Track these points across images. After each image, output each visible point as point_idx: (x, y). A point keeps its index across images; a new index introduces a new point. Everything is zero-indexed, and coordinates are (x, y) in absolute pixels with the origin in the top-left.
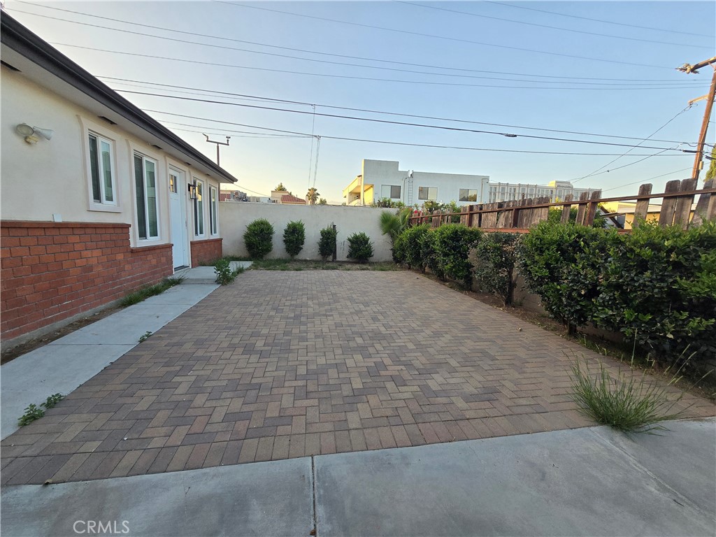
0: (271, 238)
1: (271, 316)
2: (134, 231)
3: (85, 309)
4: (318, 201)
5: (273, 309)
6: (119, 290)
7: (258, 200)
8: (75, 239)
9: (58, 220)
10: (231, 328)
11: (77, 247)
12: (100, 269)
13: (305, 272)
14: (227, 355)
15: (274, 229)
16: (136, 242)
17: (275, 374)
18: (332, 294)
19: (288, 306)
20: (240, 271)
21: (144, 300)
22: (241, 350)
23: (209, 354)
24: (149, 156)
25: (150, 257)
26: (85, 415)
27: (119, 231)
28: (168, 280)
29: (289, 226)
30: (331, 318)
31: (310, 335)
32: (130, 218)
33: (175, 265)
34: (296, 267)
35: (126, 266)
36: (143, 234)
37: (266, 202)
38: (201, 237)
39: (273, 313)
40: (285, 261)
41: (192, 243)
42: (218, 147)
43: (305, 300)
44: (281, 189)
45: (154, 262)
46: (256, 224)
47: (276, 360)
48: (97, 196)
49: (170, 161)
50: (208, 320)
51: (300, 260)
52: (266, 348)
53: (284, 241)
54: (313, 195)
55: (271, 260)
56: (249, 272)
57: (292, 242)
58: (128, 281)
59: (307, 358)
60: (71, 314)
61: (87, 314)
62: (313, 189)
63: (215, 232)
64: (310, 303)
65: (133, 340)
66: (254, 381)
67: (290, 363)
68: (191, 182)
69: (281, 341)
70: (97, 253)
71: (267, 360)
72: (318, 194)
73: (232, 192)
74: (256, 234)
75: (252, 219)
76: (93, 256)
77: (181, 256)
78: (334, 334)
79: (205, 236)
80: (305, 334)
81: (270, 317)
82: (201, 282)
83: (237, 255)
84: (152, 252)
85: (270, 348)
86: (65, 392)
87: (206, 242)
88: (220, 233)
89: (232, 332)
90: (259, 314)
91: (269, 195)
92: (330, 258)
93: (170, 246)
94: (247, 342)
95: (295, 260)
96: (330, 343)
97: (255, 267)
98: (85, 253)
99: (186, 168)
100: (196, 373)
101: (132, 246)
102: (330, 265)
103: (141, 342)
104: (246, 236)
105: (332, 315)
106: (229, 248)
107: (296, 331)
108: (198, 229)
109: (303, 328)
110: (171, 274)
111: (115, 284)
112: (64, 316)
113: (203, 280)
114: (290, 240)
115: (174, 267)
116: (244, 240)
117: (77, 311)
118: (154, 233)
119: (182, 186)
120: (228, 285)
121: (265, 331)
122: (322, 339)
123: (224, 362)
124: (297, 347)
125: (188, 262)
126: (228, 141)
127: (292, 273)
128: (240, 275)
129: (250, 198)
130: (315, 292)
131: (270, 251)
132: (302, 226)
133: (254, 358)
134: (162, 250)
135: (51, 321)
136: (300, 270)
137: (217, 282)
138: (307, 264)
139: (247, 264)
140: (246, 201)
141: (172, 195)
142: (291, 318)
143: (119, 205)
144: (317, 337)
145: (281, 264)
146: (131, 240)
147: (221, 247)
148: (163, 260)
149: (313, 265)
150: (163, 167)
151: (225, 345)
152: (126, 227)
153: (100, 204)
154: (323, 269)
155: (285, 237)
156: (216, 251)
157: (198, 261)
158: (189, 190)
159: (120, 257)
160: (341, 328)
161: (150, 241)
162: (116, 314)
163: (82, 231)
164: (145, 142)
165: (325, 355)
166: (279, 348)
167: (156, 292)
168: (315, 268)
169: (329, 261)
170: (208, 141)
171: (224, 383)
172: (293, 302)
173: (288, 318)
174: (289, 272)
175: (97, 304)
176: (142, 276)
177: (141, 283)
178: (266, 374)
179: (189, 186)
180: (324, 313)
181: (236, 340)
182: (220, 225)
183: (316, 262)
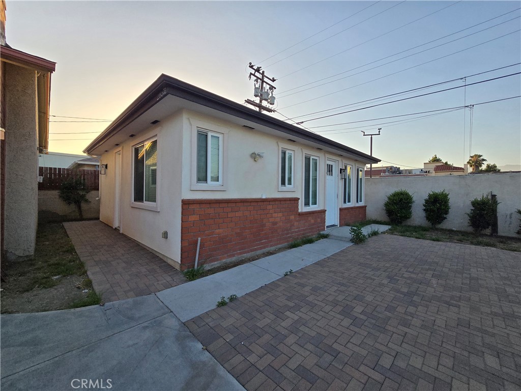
0: (411, 206)
1: (383, 285)
2: (301, 202)
3: (271, 246)
4: (484, 167)
5: (389, 277)
6: (290, 237)
7: (410, 171)
8: (270, 207)
9: (264, 197)
10: (343, 285)
11: (271, 211)
12: (281, 224)
13: (444, 244)
14: (328, 308)
15: (414, 199)
16: (302, 208)
17: (357, 349)
18: (471, 279)
19: (405, 278)
20: (375, 234)
21: (301, 246)
22: (340, 309)
23: (316, 302)
24: (314, 155)
25: (310, 218)
26: (238, 314)
27: (293, 202)
28: (320, 234)
29: (430, 196)
30: (456, 310)
31: (416, 322)
32: (300, 194)
33: (327, 224)
34: (434, 237)
35: (295, 223)
36: (307, 204)
37: (419, 173)
38: (348, 205)
39: (385, 282)
40: (424, 229)
41: (341, 210)
42: (371, 138)
43: (429, 275)
44: (436, 160)
45: (312, 221)
46: (396, 195)
47: (366, 334)
48: (283, 183)
49: (328, 156)
50: (330, 272)
51: (442, 229)
52: (362, 317)
53: (424, 210)
54: (476, 162)
55: (409, 226)
56: (383, 235)
57: (433, 211)
58: (296, 232)
59: (399, 349)
60: (264, 248)
61: (272, 249)
62: (476, 155)
63: (361, 201)
64: (434, 281)
65: (282, 272)
66: (335, 346)
67: (377, 345)
68: (342, 167)
69: (380, 315)
70: (280, 215)
71: (357, 330)
72: (484, 160)
73: (387, 167)
74: (395, 203)
75: (392, 190)
76: (278, 216)
77: (332, 218)
78: (450, 333)
79: (353, 204)
80: (410, 318)
81: (381, 285)
82: (340, 239)
83: (379, 219)
84: (311, 215)
85: (365, 318)
86: (239, 294)
87: (352, 208)
88: (366, 201)
89: (342, 288)
90: (371, 279)
91: (422, 167)
92: (488, 231)
93: (324, 211)
94: (349, 303)
95: (437, 229)
96: (440, 343)
97: (391, 232)
98: (274, 215)
99: (339, 159)
100: (300, 314)
101: (300, 211)
102: (485, 240)
103: (285, 275)
104: (386, 205)
105: (459, 307)
106: (371, 213)
107: (401, 309)
108: (347, 199)
109: (411, 309)
110: (324, 230)
111: (288, 234)
112: (261, 248)
113: (342, 237)
114: (431, 209)
115: (326, 225)
116: (385, 208)
117: (267, 246)
118: (315, 203)
119: (335, 171)
120: (360, 245)
121: (369, 298)
122: (429, 333)
123: (322, 314)
124: (395, 330)
125: (337, 222)
126: (379, 131)
127: (427, 243)
128: (374, 238)
129: (402, 171)
130: (447, 270)
131: (409, 218)
132: (446, 196)
133: (347, 322)
134: (318, 214)
135: (256, 250)
136: (438, 240)
137: (352, 240)
138: (452, 235)
139: (383, 228)
140: (400, 173)
141: (328, 177)
142: (402, 293)
143: (294, 187)
144: (423, 327)
145: (419, 232)
146: (300, 207)
147: (366, 212)
148: (319, 220)
149: (460, 237)
150: (322, 160)
151: (330, 298)
152: (296, 200)
153: (284, 187)
154: (472, 243)
155: (424, 206)
156: (361, 216)
157: (344, 222)
158: (341, 173)
159: (292, 217)
160: (466, 330)
161: (312, 208)
162: (284, 252)
163: (274, 203)
164: (312, 148)
165: (424, 357)
166: (374, 321)
167: (310, 241)
168: (460, 241)
169: (487, 235)
170: (364, 135)
171: (313, 334)
172: (413, 276)
173: (398, 291)
174: (424, 241)
175: (277, 244)
176: (304, 230)
177: (303, 234)
178: (350, 345)
179: (341, 170)
180: (448, 299)
181: (340, 298)
182: (366, 195)
183: (464, 233)
